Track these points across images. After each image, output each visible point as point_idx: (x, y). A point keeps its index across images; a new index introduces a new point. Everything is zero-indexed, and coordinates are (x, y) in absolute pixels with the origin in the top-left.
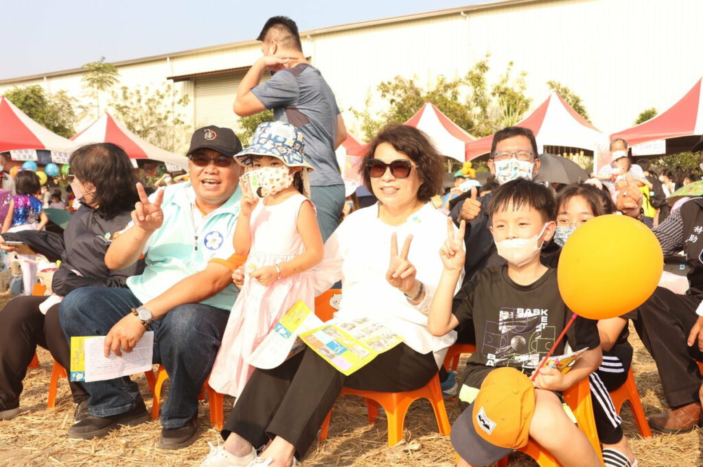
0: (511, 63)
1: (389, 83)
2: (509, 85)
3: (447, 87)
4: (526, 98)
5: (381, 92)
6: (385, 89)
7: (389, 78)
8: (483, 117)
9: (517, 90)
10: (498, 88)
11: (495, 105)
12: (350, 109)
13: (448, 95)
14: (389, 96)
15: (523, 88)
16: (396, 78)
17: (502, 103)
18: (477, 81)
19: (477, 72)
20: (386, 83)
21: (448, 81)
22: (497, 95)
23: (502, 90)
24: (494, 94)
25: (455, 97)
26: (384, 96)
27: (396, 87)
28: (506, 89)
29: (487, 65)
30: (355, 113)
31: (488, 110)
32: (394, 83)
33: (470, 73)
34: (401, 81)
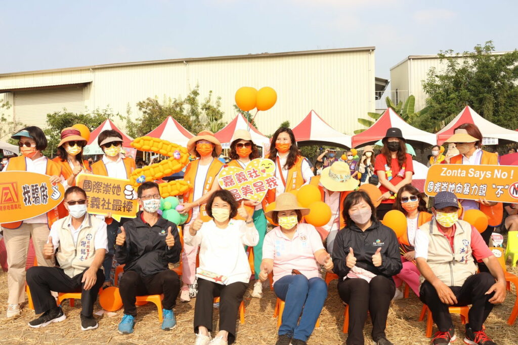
0: (211, 92)
1: (144, 102)
2: (210, 104)
3: (177, 105)
4: (221, 111)
5: (139, 107)
6: (141, 105)
7: (143, 99)
8: (197, 122)
9: (215, 106)
10: (205, 105)
11: (203, 114)
12: (118, 115)
13: (178, 109)
14: (144, 110)
15: (219, 106)
16: (148, 99)
17: (208, 115)
18: (192, 101)
19: (192, 96)
20: (142, 102)
21: (178, 102)
22: (205, 110)
23: (207, 107)
24: (202, 109)
25: (181, 110)
26: (140, 109)
27: (148, 104)
28: (209, 106)
29: (198, 92)
30: (120, 116)
31: (200, 117)
32: (147, 102)
33: (189, 96)
34: (150, 101)
